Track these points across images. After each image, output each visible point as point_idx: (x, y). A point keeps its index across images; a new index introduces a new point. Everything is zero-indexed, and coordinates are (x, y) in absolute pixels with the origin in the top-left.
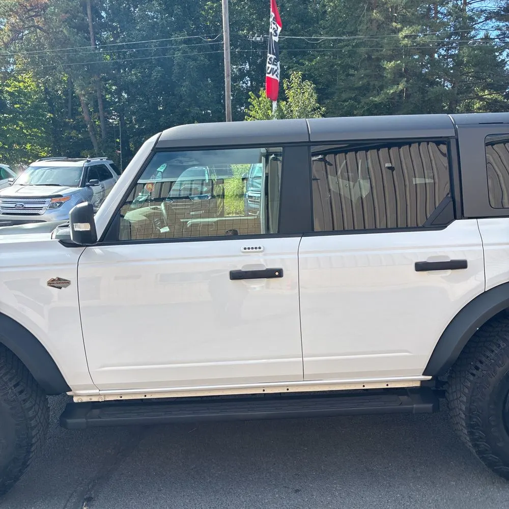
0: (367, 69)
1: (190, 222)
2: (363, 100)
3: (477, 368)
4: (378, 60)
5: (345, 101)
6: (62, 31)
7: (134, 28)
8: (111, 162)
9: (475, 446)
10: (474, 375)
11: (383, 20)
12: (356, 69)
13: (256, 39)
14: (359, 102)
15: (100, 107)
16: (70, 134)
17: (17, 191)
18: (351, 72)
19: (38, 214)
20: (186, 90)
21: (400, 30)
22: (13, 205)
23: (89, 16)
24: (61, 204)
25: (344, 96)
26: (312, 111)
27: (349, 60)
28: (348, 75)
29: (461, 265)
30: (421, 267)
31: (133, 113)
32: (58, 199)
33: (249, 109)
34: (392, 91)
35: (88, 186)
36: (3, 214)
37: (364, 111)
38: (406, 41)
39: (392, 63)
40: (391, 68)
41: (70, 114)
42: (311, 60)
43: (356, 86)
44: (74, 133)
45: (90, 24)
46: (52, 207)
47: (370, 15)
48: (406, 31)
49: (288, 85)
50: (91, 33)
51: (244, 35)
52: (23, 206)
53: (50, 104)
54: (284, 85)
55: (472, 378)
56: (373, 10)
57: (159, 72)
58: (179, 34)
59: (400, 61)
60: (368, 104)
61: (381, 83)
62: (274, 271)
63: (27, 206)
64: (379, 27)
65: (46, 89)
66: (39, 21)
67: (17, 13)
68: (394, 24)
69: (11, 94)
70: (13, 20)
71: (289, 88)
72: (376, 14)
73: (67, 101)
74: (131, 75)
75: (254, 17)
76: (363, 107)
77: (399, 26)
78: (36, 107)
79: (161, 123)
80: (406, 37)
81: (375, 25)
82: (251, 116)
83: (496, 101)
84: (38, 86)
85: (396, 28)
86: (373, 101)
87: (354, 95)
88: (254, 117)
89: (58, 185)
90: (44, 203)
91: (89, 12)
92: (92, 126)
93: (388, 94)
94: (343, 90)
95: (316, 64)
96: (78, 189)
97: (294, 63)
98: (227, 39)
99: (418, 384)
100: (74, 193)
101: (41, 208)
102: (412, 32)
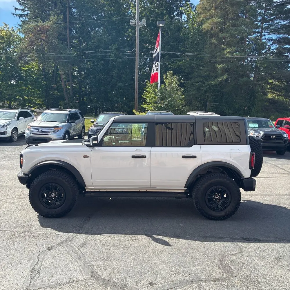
0: (208, 67)
1: (119, 142)
2: (206, 83)
3: (198, 186)
4: (215, 63)
5: (197, 82)
6: (54, 42)
7: (91, 41)
8: (80, 111)
9: (197, 207)
10: (197, 187)
11: (218, 43)
12: (204, 67)
13: (152, 52)
14: (204, 84)
15: (70, 79)
16: (54, 92)
17: (39, 124)
18: (201, 68)
19: (48, 135)
20: (115, 74)
21: (226, 49)
22: (37, 130)
23: (68, 34)
24: (58, 130)
25: (197, 80)
26: (177, 90)
27: (200, 62)
28: (199, 69)
29: (195, 157)
30: (184, 157)
31: (87, 84)
32: (57, 128)
33: (146, 88)
34: (220, 80)
35: (70, 123)
36: (32, 134)
37: (207, 88)
38: (228, 55)
39: (221, 65)
40: (221, 68)
41: (54, 83)
42: (180, 61)
43: (203, 75)
44: (56, 92)
45: (68, 38)
46: (54, 132)
47: (211, 41)
48: (228, 50)
49: (165, 77)
50: (68, 42)
51: (146, 46)
52: (42, 131)
53: (45, 77)
54: (164, 77)
55: (196, 188)
56: (212, 37)
57: (102, 64)
58: (113, 45)
59: (224, 65)
60: (209, 85)
61: (215, 75)
62: (144, 156)
63: (43, 131)
64: (215, 46)
65: (43, 69)
66: (43, 36)
67: (33, 32)
68: (223, 46)
69: (25, 71)
70: (30, 35)
71: (166, 79)
72: (214, 40)
73: (53, 75)
74: (88, 64)
75: (152, 38)
76: (206, 86)
77: (225, 47)
78: (38, 79)
79: (102, 90)
80: (228, 52)
81: (213, 46)
82: (147, 91)
83: (277, 85)
84: (39, 67)
85: (224, 48)
86: (211, 84)
87: (202, 80)
88: (148, 92)
89: (57, 122)
90: (51, 130)
91: (68, 32)
92: (66, 89)
93: (219, 80)
94: (196, 77)
95: (183, 63)
96: (65, 124)
97: (172, 62)
98: (137, 51)
99: (184, 191)
100: (64, 126)
101: (49, 132)
102: (231, 51)
